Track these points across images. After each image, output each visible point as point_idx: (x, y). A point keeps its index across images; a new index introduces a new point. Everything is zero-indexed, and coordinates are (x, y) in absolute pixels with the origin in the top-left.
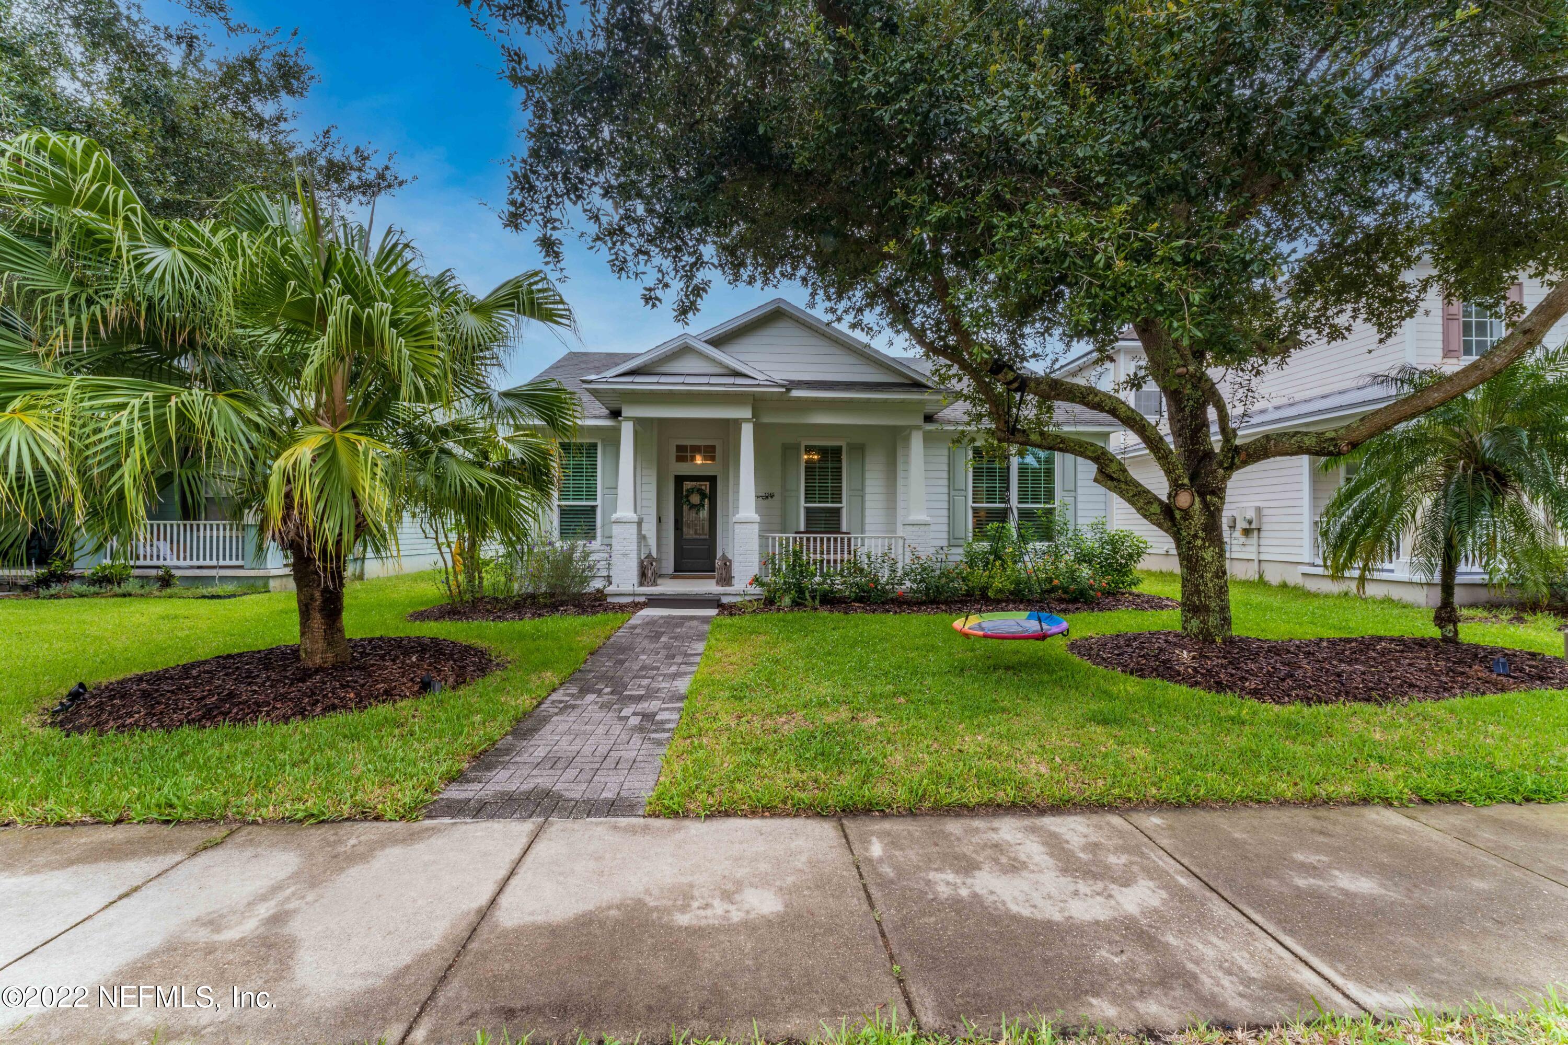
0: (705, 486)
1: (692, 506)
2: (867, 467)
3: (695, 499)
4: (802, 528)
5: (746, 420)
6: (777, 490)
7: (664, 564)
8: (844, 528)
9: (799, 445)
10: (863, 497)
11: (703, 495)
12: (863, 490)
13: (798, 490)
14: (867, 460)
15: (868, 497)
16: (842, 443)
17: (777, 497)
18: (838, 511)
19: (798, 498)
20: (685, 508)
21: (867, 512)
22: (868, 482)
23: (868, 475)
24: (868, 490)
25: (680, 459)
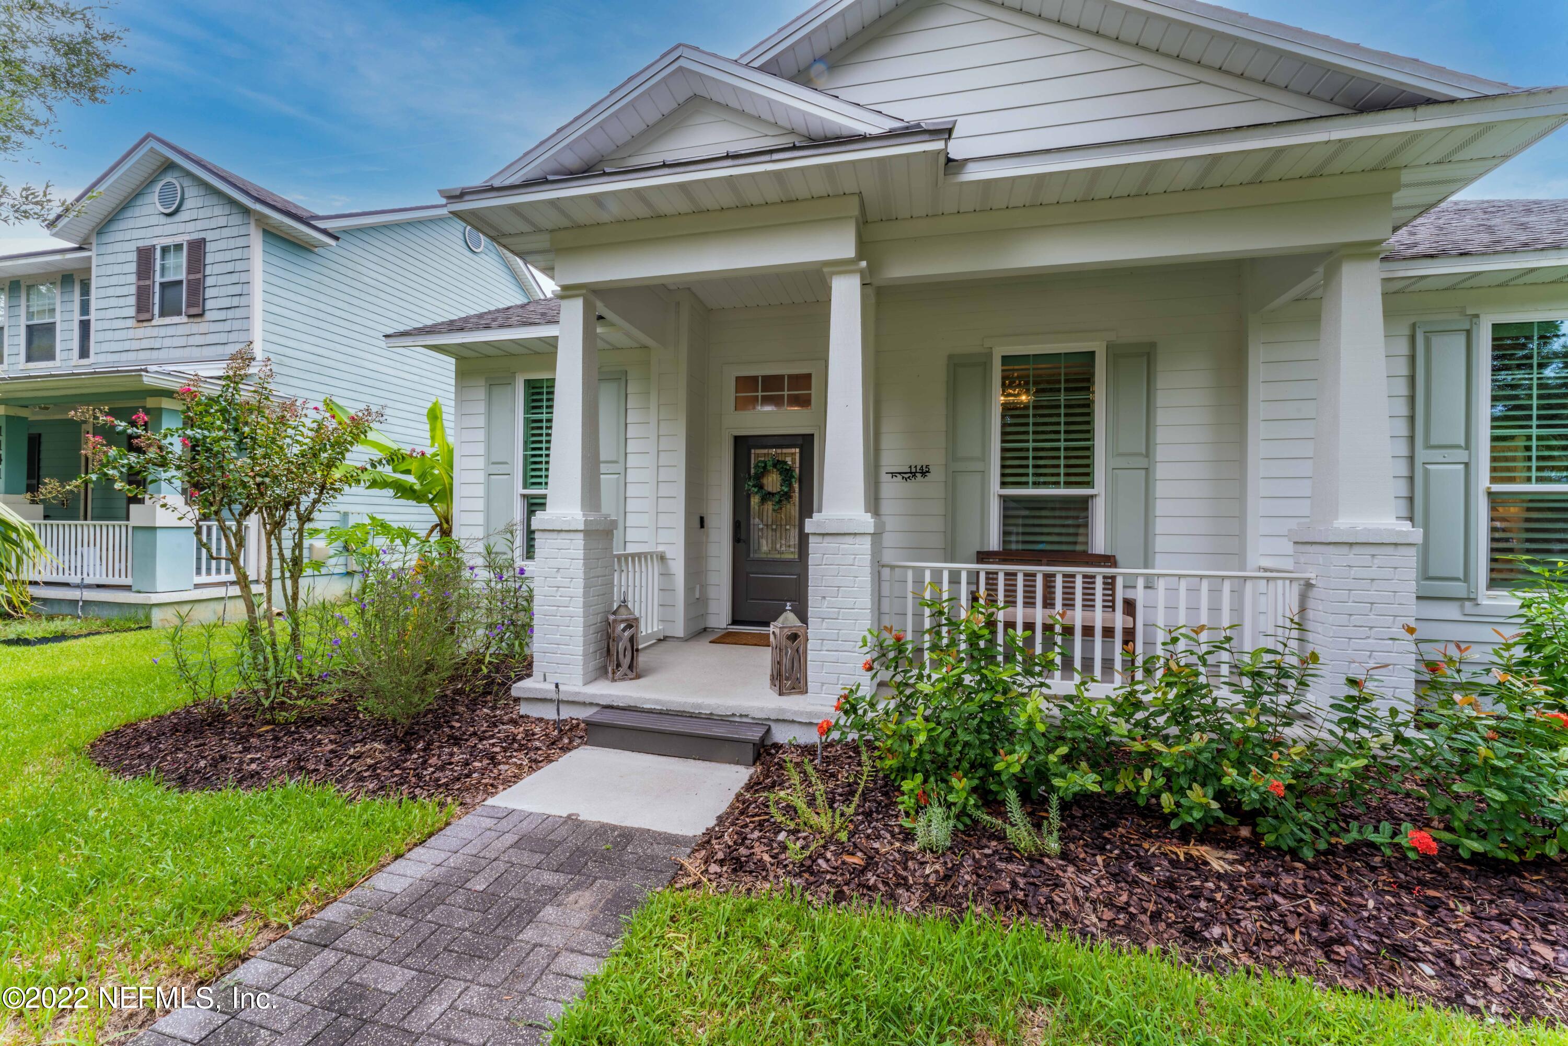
0: (792, 457)
1: (767, 496)
2: (1161, 399)
3: (773, 482)
4: (994, 543)
5: (842, 267)
6: (935, 459)
7: (713, 607)
8: (1099, 545)
9: (989, 355)
10: (1148, 471)
11: (786, 473)
12: (1148, 452)
13: (984, 457)
14: (1162, 381)
15: (1161, 471)
16: (1098, 346)
17: (937, 474)
18: (1084, 503)
19: (984, 473)
20: (755, 500)
21: (1161, 508)
22: (1161, 435)
23: (1161, 417)
24: (1161, 453)
25: (742, 404)
